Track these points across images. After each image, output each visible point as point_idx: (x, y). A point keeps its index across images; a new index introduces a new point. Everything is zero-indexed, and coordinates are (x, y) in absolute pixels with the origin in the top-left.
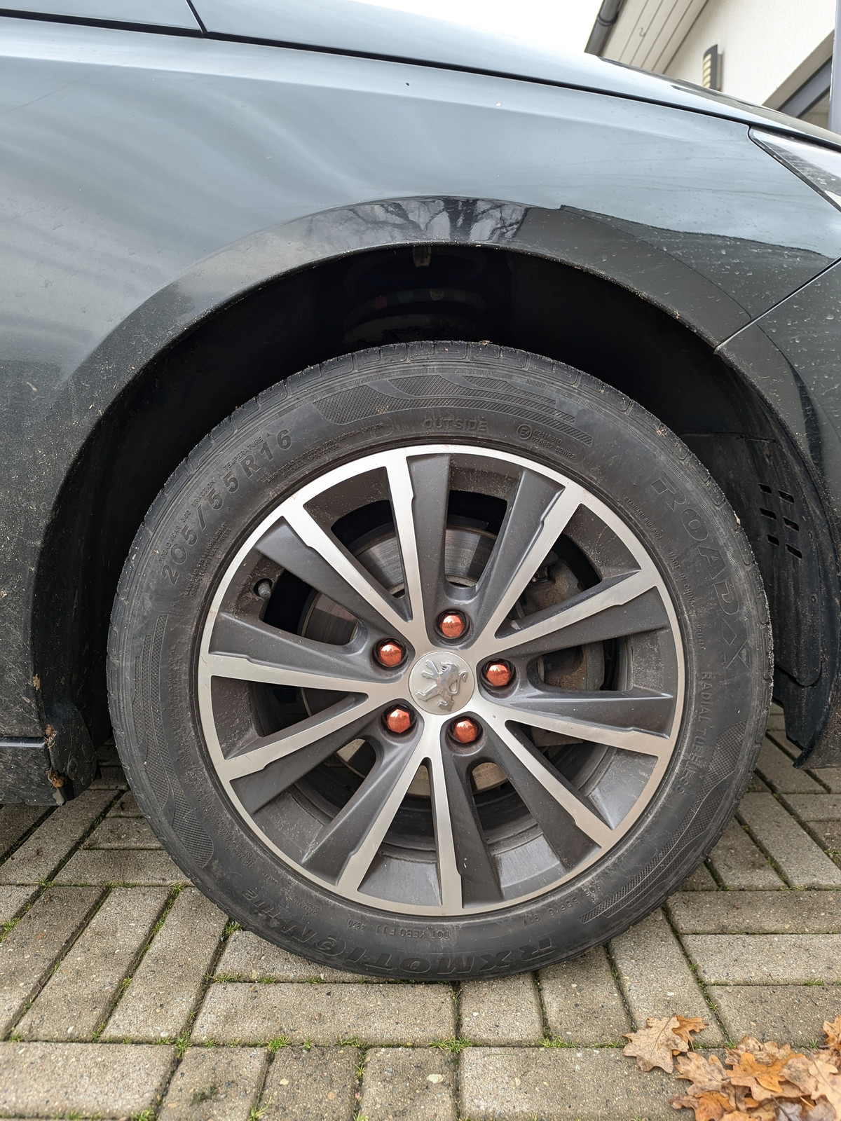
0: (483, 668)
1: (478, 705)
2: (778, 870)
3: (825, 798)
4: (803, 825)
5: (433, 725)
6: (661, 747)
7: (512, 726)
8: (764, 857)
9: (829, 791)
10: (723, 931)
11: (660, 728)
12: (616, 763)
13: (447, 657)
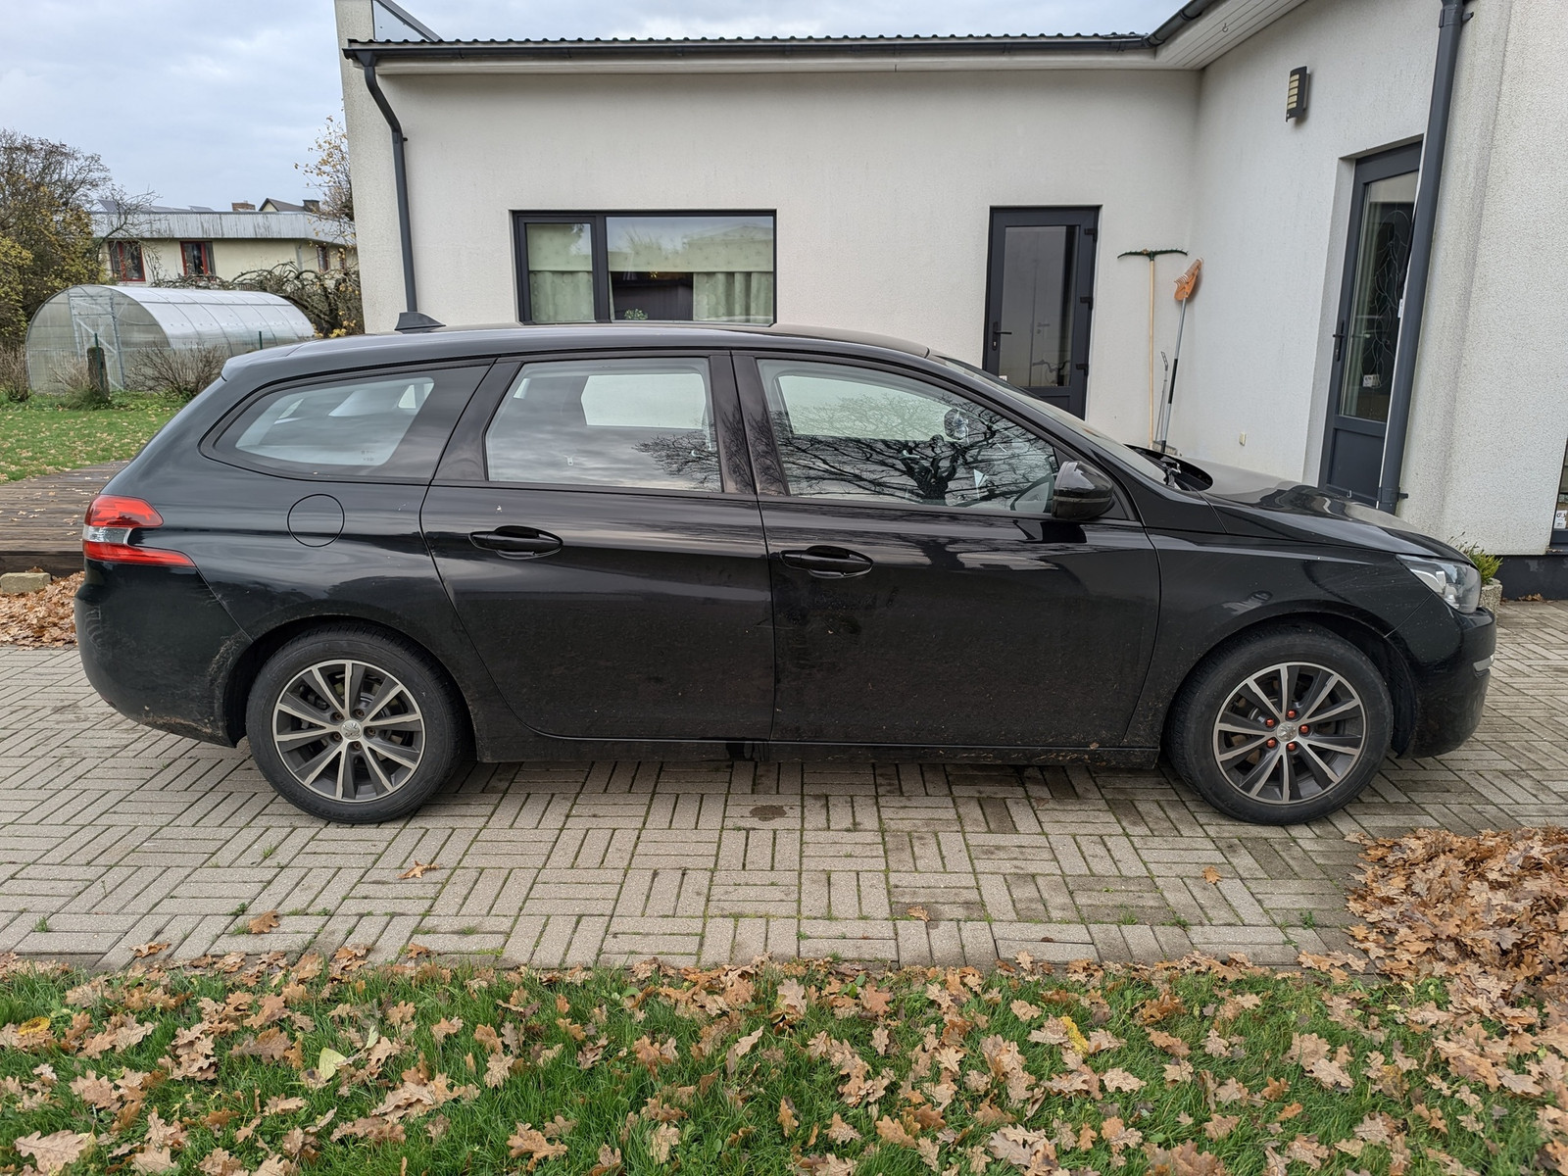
0: (1300, 728)
1: (1297, 739)
2: (1382, 797)
3: (1400, 772)
4: (1391, 782)
5: (1283, 745)
6: (1356, 752)
7: (1309, 745)
8: (1376, 793)
9: (1401, 769)
10: (1366, 814)
11: (1356, 746)
12: (1340, 757)
13: (1290, 724)
